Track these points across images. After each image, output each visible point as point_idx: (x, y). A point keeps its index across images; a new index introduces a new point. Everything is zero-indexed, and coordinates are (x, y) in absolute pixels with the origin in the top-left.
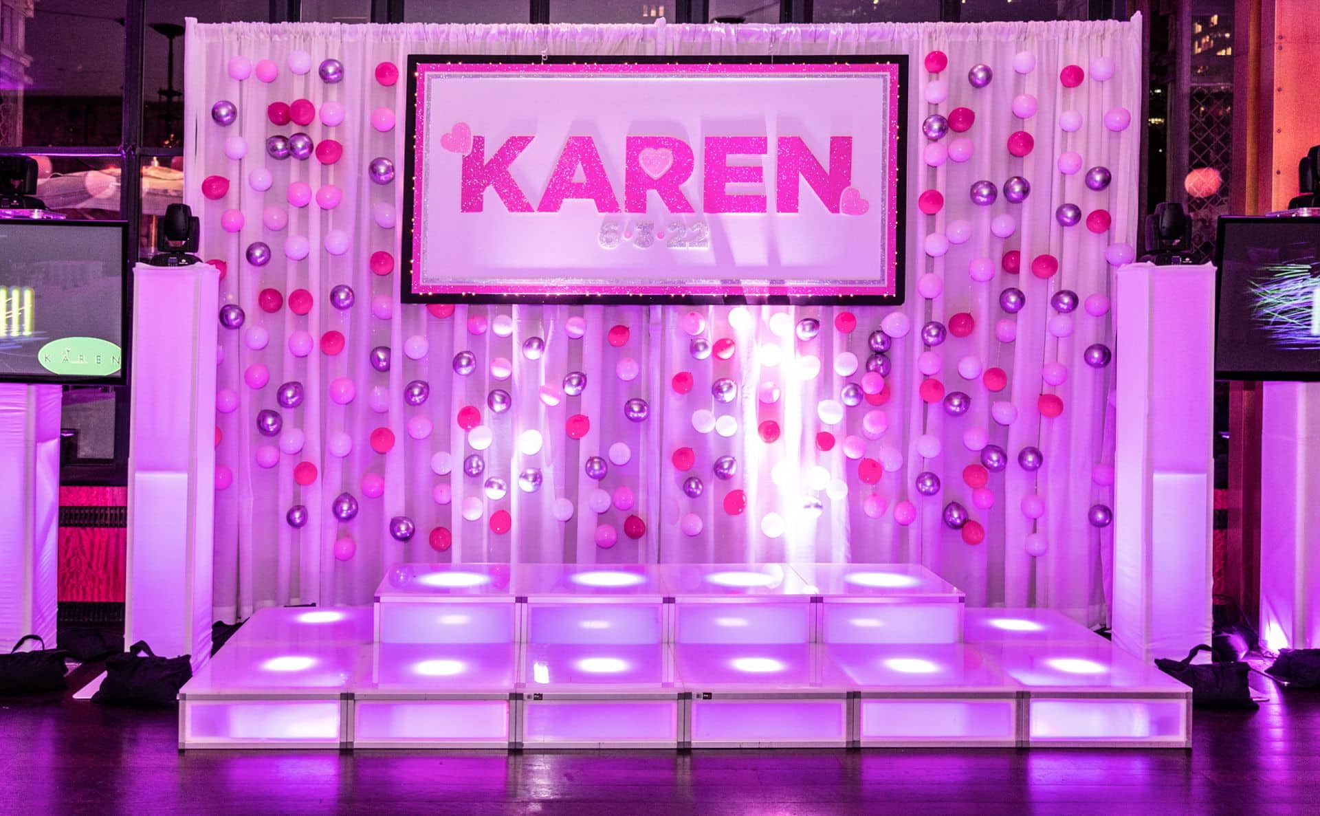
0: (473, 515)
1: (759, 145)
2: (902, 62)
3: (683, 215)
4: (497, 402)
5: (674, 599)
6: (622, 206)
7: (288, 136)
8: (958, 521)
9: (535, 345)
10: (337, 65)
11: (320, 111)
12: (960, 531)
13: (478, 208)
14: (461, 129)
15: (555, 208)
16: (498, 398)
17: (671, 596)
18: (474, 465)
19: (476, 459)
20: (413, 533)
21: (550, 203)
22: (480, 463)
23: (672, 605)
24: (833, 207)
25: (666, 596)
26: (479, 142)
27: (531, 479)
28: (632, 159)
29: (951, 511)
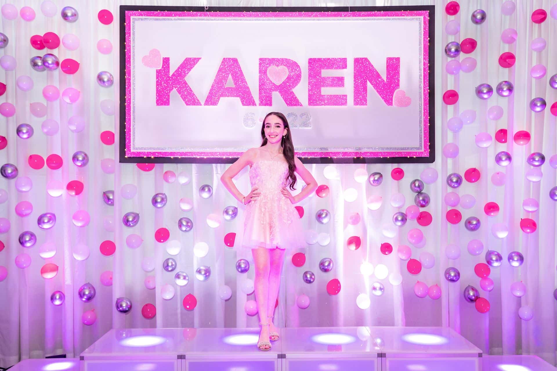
0: (168, 296)
1: (342, 63)
2: (431, 9)
3: (295, 107)
4: (184, 225)
5: (285, 355)
6: (257, 101)
7: (42, 56)
8: (473, 298)
9: (207, 190)
10: (73, 11)
11: (62, 40)
12: (474, 304)
13: (167, 103)
14: (155, 53)
15: (215, 103)
16: (184, 223)
17: (283, 353)
18: (170, 264)
19: (170, 261)
20: (130, 307)
21: (211, 100)
22: (174, 263)
23: (284, 360)
24: (389, 101)
25: (280, 353)
26: (166, 61)
27: (203, 273)
28: (263, 72)
29: (468, 291)
